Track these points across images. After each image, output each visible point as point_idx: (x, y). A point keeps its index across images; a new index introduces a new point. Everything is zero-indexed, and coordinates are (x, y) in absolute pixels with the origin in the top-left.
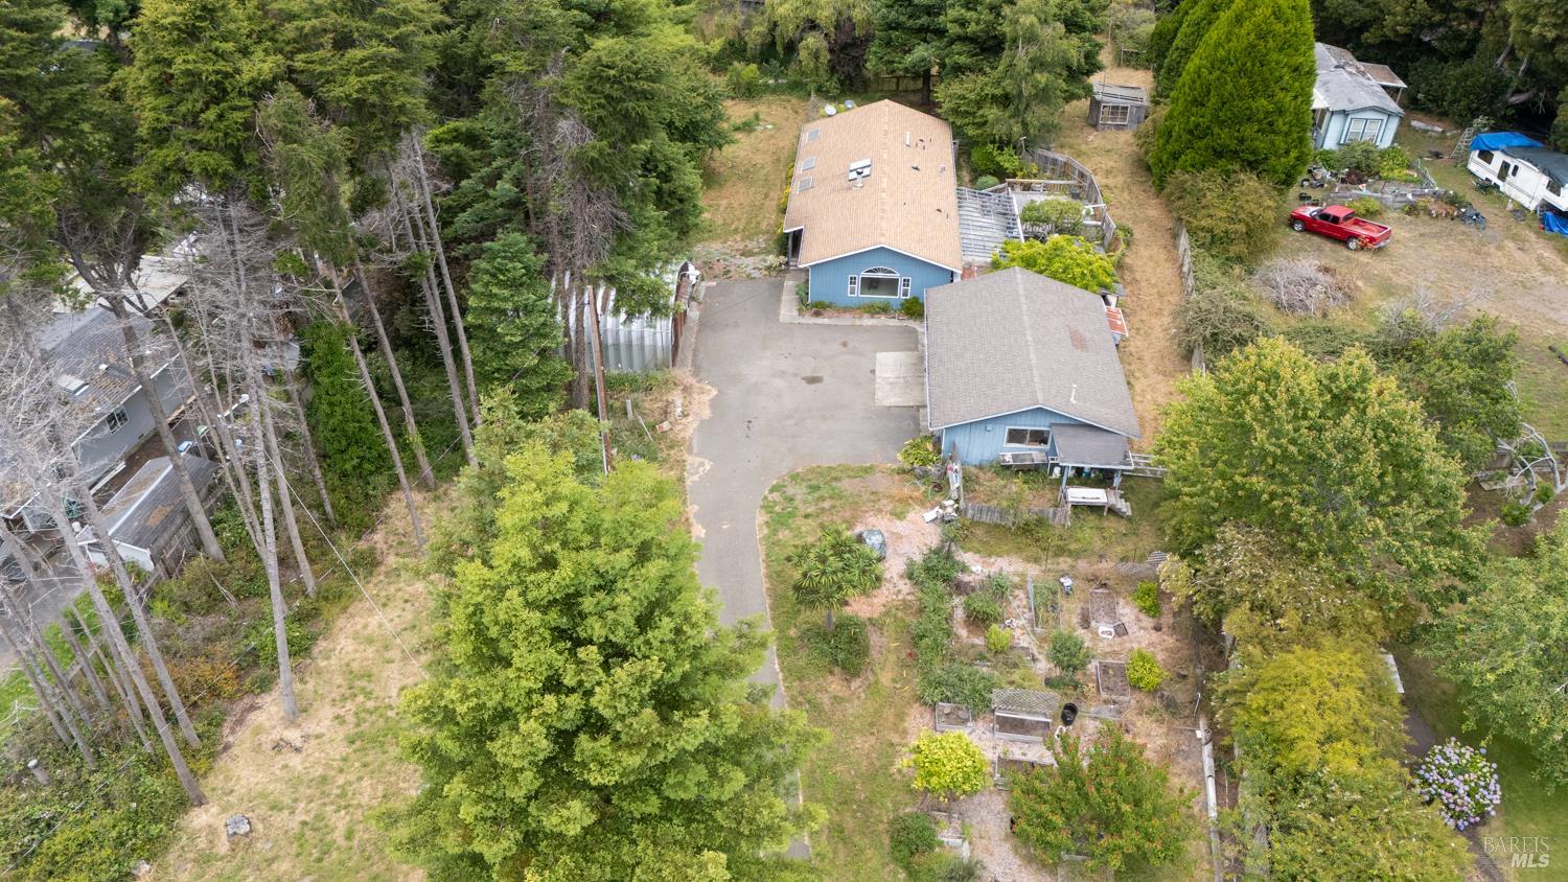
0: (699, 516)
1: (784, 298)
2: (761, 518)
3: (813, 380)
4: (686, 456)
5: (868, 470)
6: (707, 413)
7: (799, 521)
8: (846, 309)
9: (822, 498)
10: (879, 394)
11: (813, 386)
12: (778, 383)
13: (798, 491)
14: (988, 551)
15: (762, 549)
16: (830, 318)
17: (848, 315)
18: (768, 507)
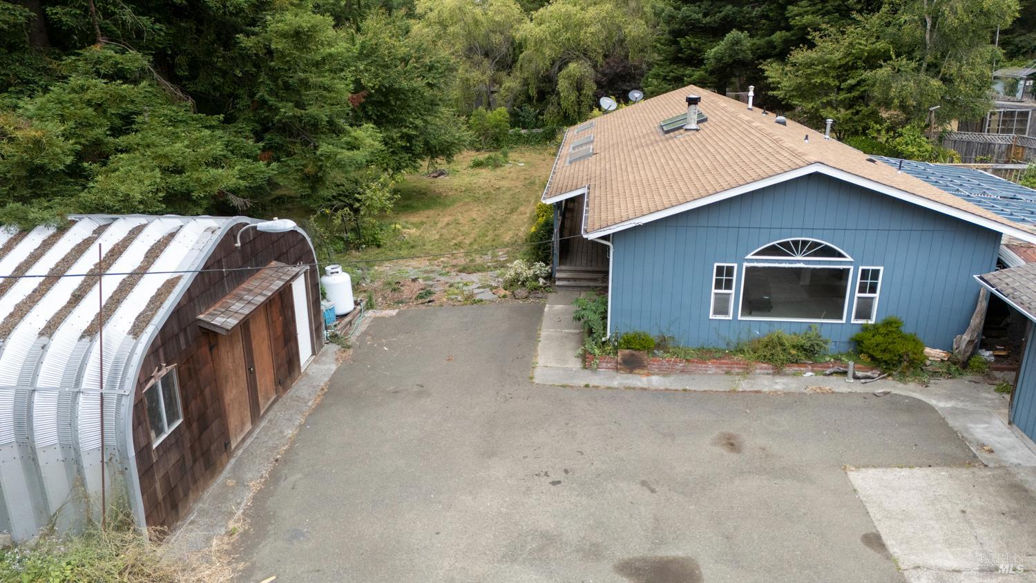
1: (544, 333)
8: (706, 354)
16: (665, 373)
17: (711, 368)
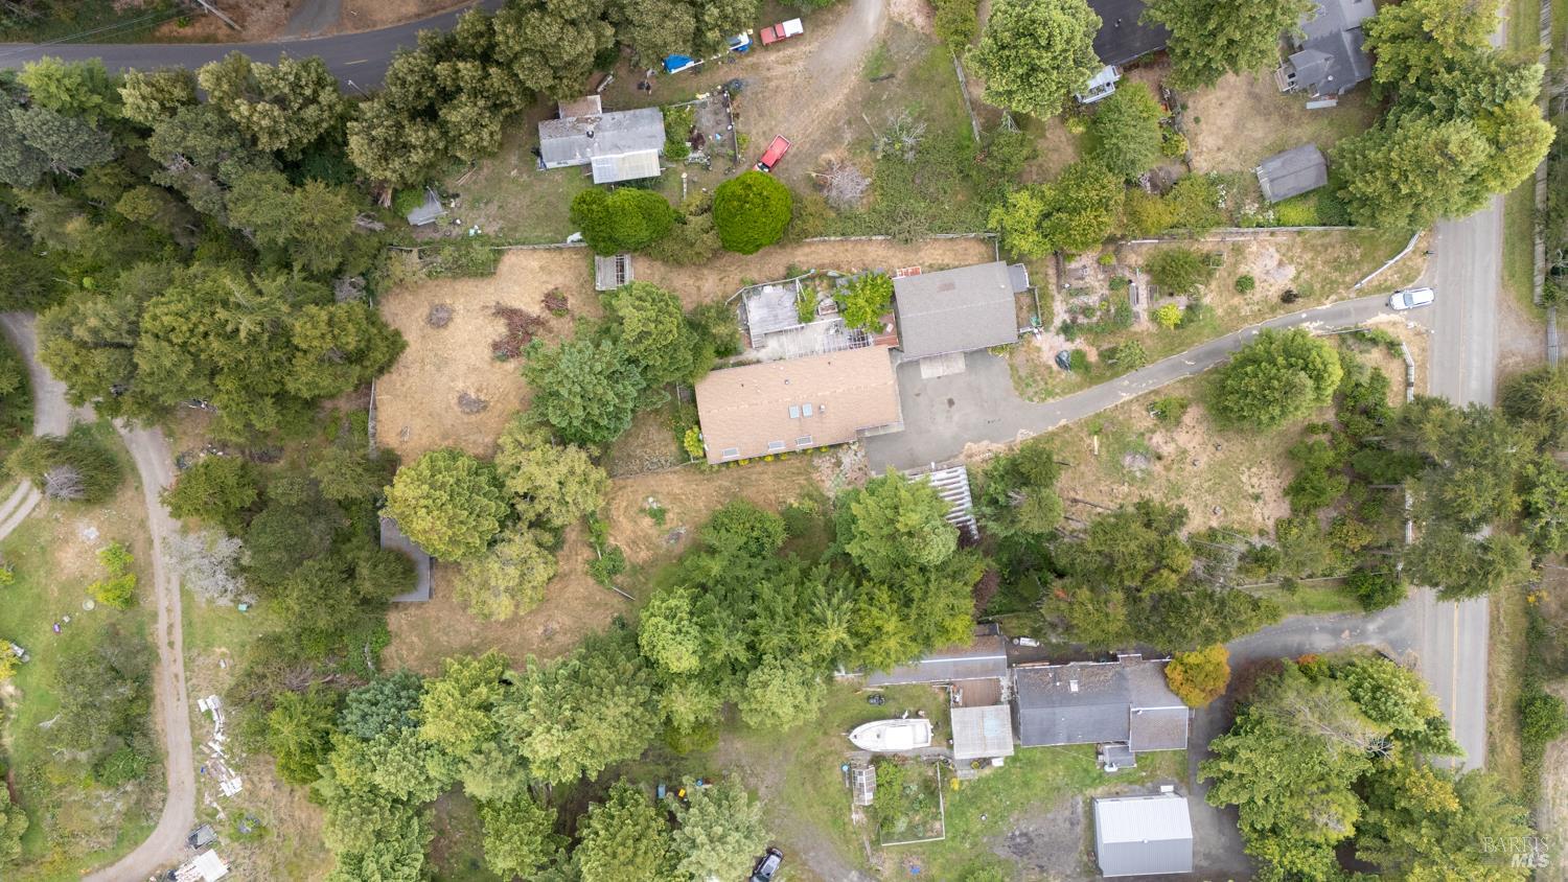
0: (1054, 425)
2: (1050, 400)
3: (951, 402)
4: (1018, 441)
5: (1012, 366)
6: (985, 443)
7: (1050, 387)
9: (1035, 381)
10: (957, 371)
11: (956, 401)
12: (956, 418)
13: (1031, 391)
14: (1052, 314)
15: (1068, 396)
18: (1044, 400)
